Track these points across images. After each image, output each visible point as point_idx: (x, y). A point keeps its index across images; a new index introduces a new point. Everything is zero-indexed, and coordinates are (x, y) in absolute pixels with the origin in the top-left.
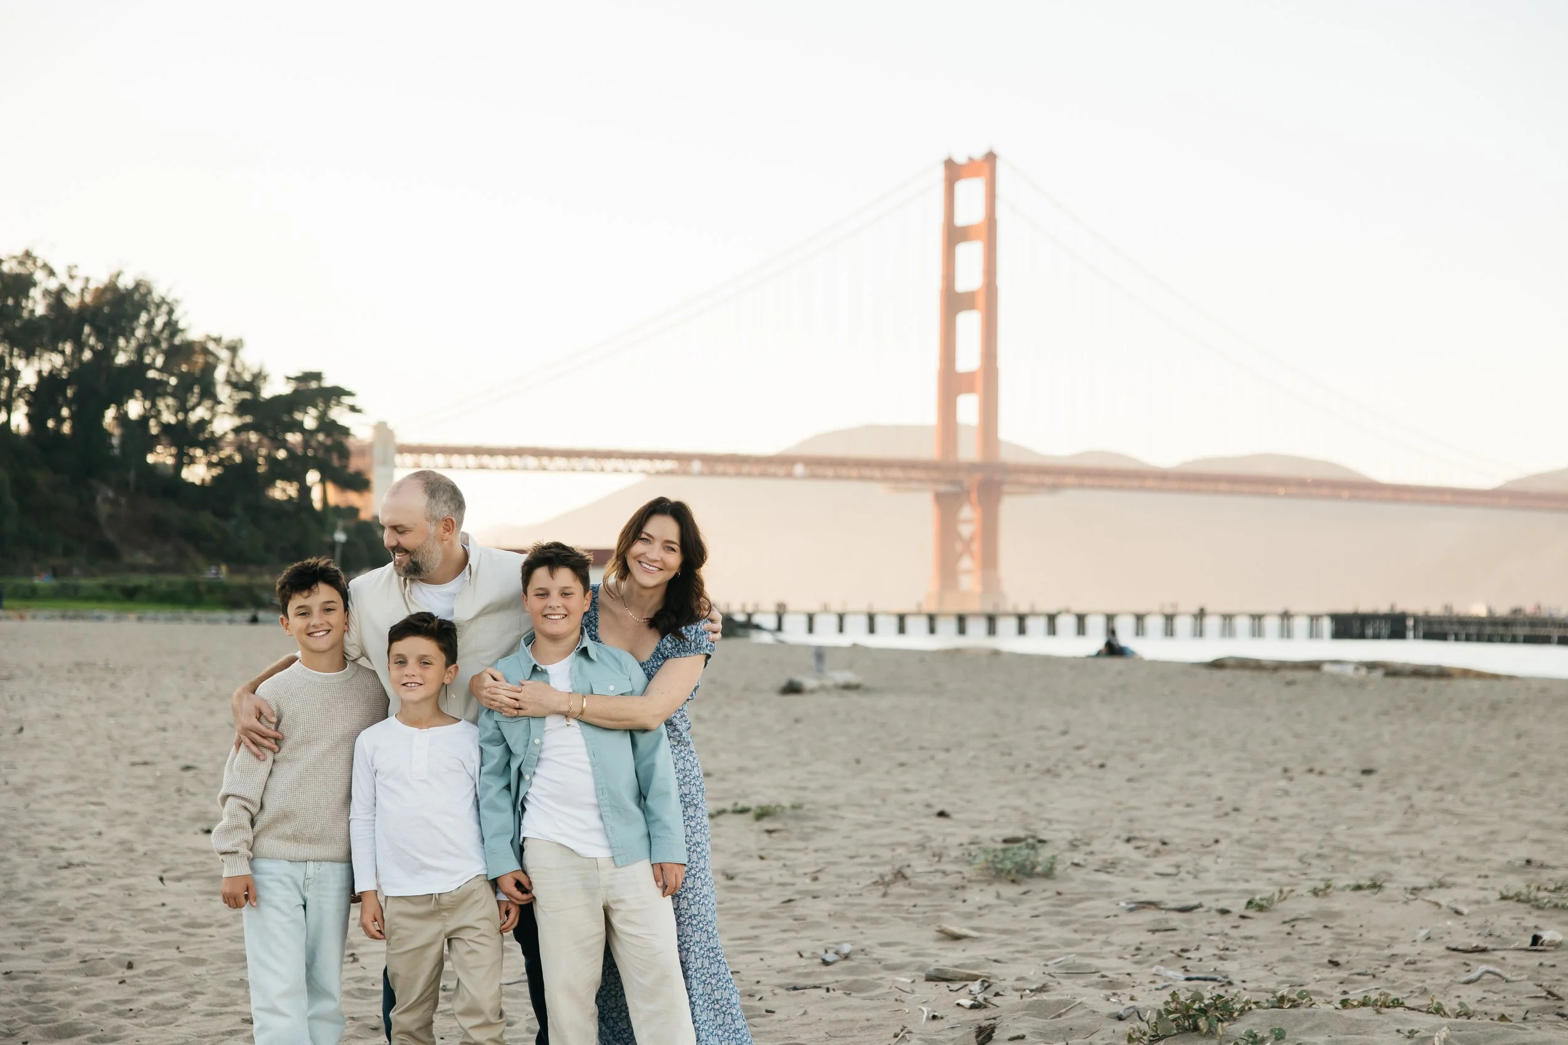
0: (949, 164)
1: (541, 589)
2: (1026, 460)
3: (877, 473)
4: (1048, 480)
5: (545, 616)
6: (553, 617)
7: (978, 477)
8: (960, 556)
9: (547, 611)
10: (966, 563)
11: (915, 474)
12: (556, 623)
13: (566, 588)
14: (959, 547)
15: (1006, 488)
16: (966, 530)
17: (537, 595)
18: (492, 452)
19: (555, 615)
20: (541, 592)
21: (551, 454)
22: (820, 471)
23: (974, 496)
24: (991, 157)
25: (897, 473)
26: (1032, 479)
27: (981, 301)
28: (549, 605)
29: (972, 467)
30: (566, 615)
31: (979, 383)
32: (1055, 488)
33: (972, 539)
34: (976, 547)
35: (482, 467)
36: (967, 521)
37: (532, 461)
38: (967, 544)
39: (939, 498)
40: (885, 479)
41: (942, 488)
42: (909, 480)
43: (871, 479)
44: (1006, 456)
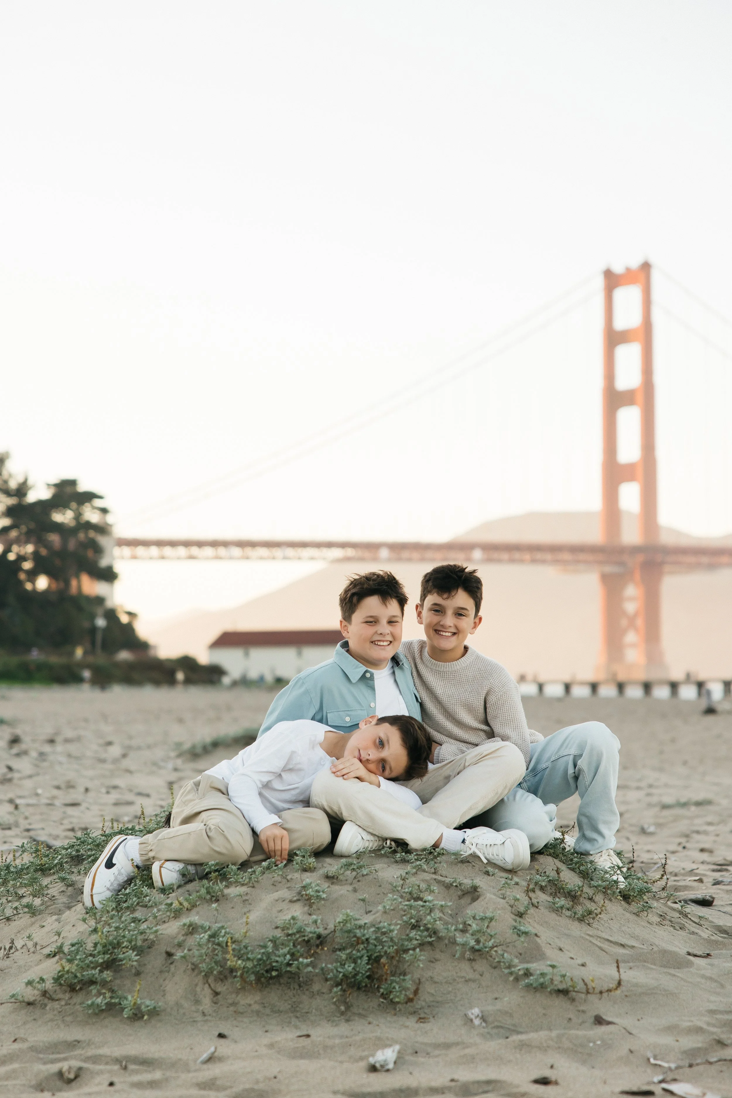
0: (608, 274)
1: (371, 617)
2: (684, 542)
3: (549, 556)
4: (705, 560)
5: (372, 642)
6: (382, 643)
7: (640, 558)
8: (624, 632)
9: (376, 638)
10: (631, 637)
11: (582, 556)
12: (384, 649)
13: (394, 616)
14: (624, 622)
15: (667, 568)
16: (631, 607)
17: (366, 622)
18: (200, 544)
19: (383, 641)
20: (371, 620)
21: (253, 544)
22: (496, 555)
23: (637, 575)
24: (646, 267)
25: (567, 556)
26: (691, 559)
27: (640, 397)
28: (379, 632)
29: (635, 550)
30: (391, 642)
31: (640, 472)
32: (712, 567)
33: (636, 614)
34: (640, 622)
35: (191, 557)
36: (631, 599)
37: (236, 551)
38: (632, 620)
39: (606, 579)
40: (556, 562)
41: (609, 569)
42: (578, 562)
43: (543, 562)
44: (666, 539)
